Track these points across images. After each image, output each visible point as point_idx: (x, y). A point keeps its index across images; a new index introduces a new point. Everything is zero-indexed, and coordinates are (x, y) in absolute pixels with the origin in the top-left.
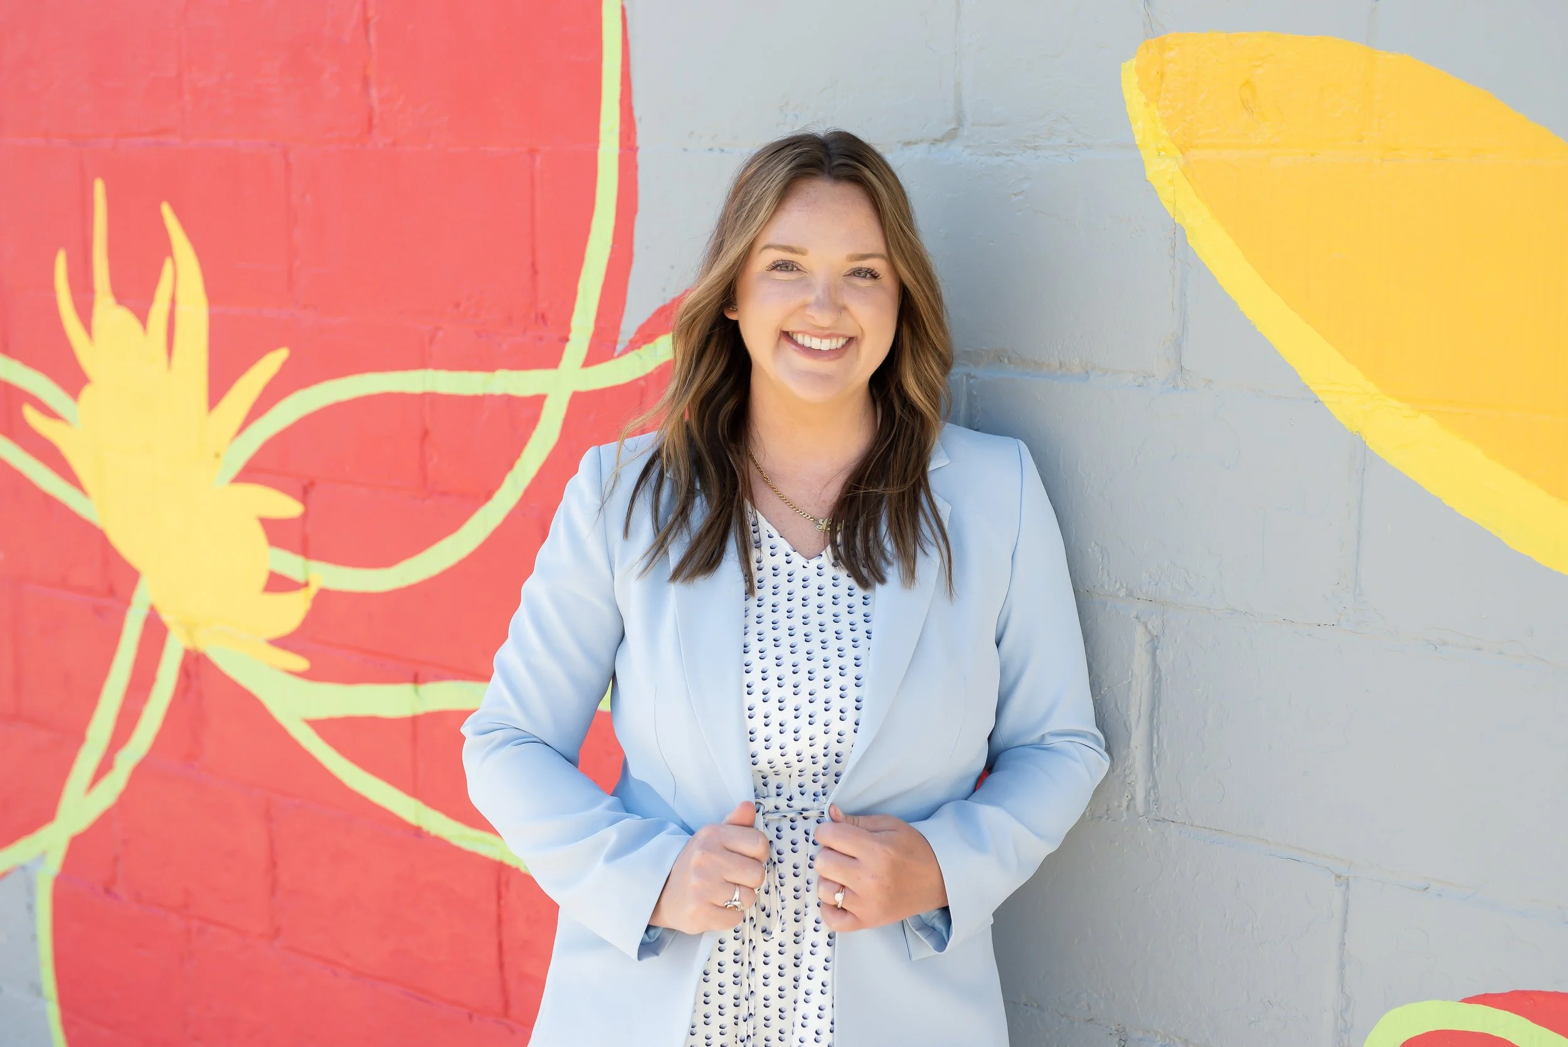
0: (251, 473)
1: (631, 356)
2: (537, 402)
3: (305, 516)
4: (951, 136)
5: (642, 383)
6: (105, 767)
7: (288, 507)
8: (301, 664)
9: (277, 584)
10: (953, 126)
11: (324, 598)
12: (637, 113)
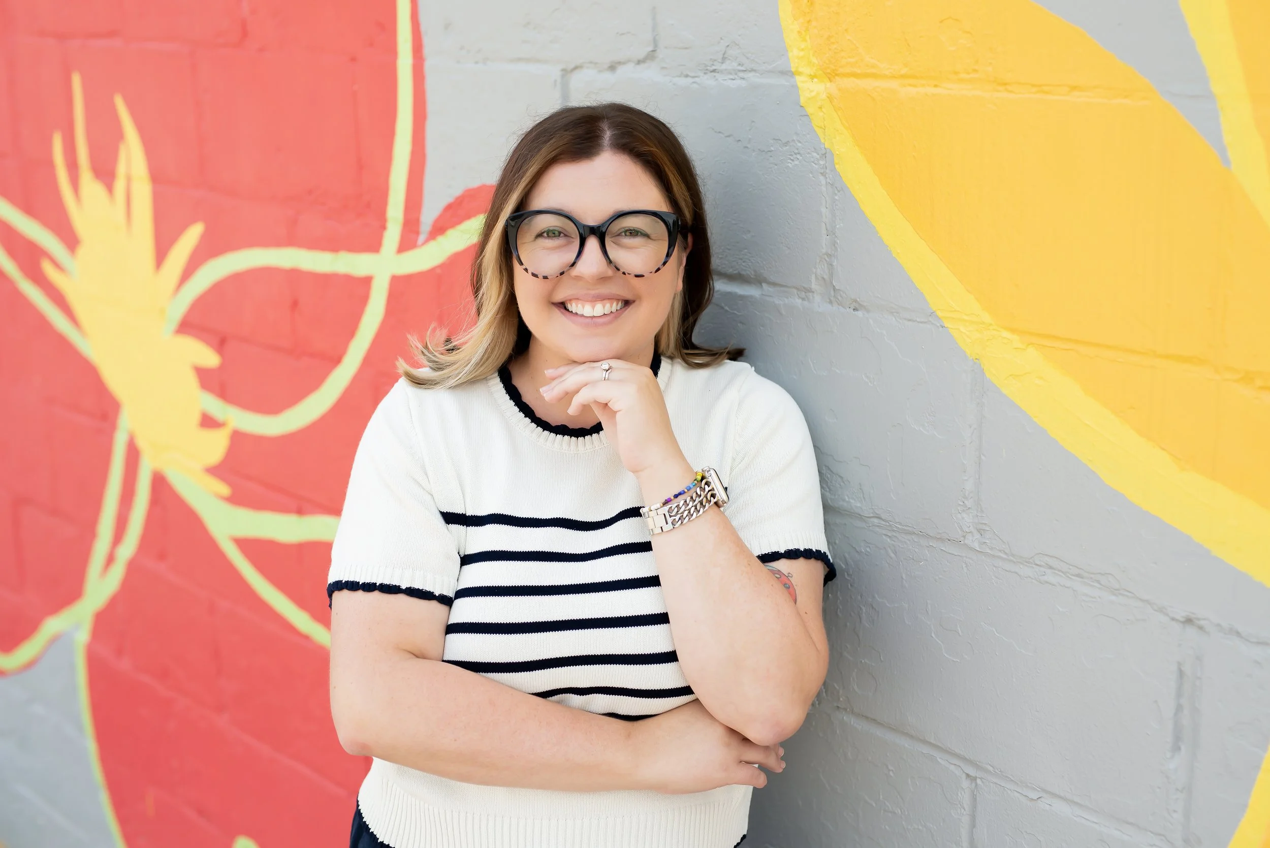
0: (186, 327)
1: (432, 244)
2: (366, 282)
3: (222, 368)
4: (651, 56)
5: (439, 271)
6: (110, 560)
7: (210, 358)
8: (225, 490)
9: (208, 422)
10: (651, 49)
11: (238, 437)
12: (423, 28)
